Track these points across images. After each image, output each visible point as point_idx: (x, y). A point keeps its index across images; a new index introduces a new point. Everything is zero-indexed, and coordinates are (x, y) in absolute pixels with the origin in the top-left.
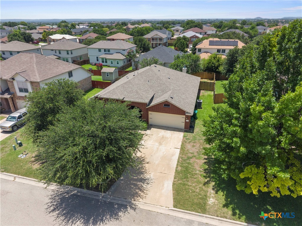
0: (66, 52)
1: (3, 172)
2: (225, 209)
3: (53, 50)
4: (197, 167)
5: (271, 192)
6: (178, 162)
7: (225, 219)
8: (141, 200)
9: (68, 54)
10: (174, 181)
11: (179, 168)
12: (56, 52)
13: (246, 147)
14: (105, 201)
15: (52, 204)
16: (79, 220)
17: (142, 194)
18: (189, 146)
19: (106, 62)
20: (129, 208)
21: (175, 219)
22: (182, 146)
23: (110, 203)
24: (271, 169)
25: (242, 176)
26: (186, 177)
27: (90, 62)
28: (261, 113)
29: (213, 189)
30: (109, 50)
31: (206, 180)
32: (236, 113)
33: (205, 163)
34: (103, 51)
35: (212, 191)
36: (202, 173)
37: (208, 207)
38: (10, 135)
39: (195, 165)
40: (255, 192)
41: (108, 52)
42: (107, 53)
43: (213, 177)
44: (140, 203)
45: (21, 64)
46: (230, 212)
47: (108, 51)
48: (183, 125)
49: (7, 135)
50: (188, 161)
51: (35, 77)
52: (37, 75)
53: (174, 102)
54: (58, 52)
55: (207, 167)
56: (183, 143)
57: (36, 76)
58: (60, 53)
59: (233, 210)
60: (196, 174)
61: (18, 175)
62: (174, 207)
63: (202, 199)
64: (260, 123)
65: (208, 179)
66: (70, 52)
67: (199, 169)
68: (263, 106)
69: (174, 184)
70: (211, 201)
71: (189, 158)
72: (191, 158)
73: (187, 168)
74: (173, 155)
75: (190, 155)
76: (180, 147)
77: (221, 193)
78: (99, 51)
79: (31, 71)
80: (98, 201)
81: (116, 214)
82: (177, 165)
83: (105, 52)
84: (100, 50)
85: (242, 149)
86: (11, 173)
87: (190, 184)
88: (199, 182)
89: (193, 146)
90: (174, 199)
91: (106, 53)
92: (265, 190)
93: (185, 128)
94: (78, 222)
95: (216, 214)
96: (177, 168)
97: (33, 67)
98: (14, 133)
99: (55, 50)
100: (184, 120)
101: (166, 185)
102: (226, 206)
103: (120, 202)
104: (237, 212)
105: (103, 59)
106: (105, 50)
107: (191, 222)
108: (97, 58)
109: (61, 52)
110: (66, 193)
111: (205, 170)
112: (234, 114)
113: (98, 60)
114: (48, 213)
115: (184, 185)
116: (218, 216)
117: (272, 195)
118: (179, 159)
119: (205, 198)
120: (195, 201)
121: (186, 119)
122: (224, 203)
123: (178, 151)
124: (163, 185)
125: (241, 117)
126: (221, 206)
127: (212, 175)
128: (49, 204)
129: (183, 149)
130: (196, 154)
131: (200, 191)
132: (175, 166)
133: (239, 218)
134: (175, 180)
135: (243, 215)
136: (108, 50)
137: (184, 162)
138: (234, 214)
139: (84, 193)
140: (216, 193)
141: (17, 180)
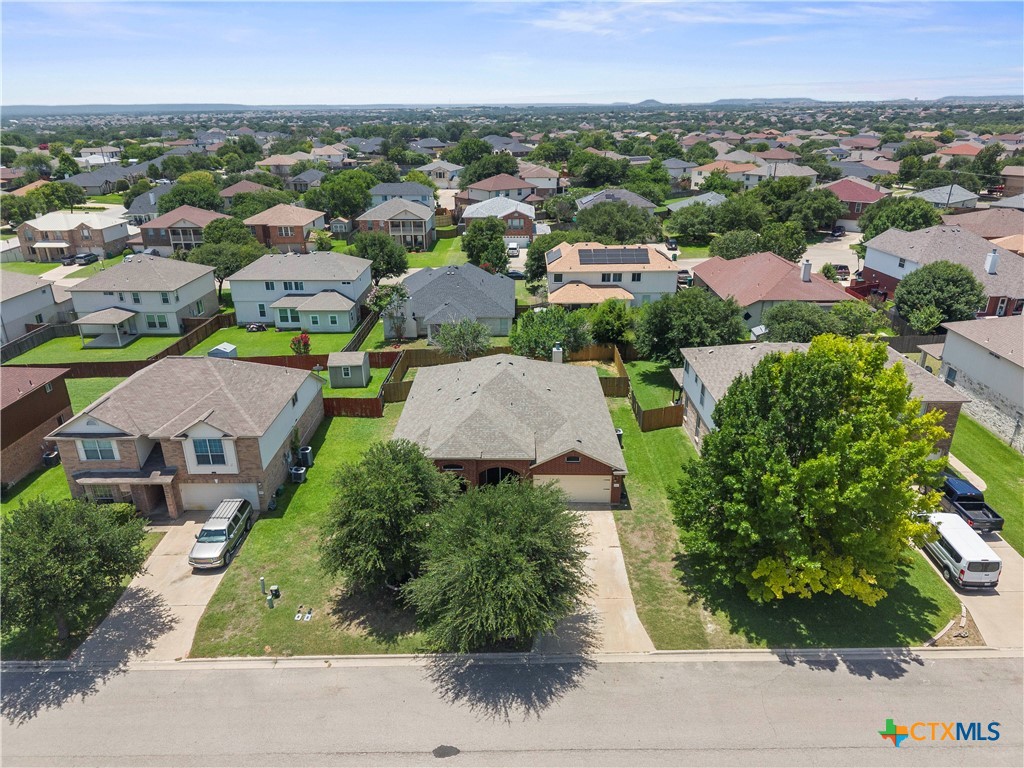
0: (159, 298)
1: (291, 655)
2: (735, 636)
3: (111, 293)
4: (666, 577)
5: (800, 593)
6: (628, 572)
7: (739, 650)
8: (597, 650)
9: (166, 301)
10: (638, 609)
11: (636, 584)
12: (122, 299)
13: (759, 533)
14: (536, 665)
15: (444, 689)
16: (513, 700)
17: (594, 641)
18: (634, 539)
19: (295, 319)
20: (584, 668)
21: (666, 665)
22: (620, 540)
23: (547, 665)
24: (796, 560)
25: (755, 575)
26: (655, 598)
27: (238, 320)
28: (777, 485)
29: (705, 609)
30: (298, 285)
31: (690, 597)
32: (738, 481)
33: (676, 566)
34: (279, 288)
35: (706, 613)
36: (678, 585)
37: (708, 638)
38: (222, 575)
39: (661, 573)
40: (779, 596)
41: (297, 288)
42: (294, 291)
43: (698, 590)
44: (596, 655)
45: (182, 392)
46: (744, 639)
47: (294, 287)
48: (606, 496)
49: (218, 578)
50: (645, 569)
51: (246, 425)
52: (246, 417)
53: (589, 450)
54: (129, 298)
55: (682, 573)
56: (620, 536)
57: (244, 421)
58: (137, 300)
59: (747, 634)
60: (669, 589)
61: (332, 654)
62: (658, 649)
63: (695, 627)
64: (779, 500)
65: (693, 595)
66: (171, 298)
67: (670, 579)
68: (778, 476)
69: (639, 614)
70: (710, 628)
71: (645, 562)
72: (649, 561)
73: (649, 581)
74: (613, 562)
75: (646, 557)
76: (618, 543)
77: (721, 614)
78: (268, 288)
79: (226, 409)
80: (524, 665)
81: (570, 680)
82: (630, 579)
83: (286, 288)
84: (269, 285)
85: (755, 537)
86: (313, 654)
87: (665, 608)
88: (679, 602)
89: (643, 537)
90: (651, 637)
91: (289, 292)
92: (792, 590)
93: (613, 500)
94: (514, 705)
95: (724, 645)
96: (631, 584)
97: (227, 399)
98: (230, 570)
99: (121, 294)
100: (608, 485)
101: (626, 618)
102: (734, 630)
103: (564, 661)
104: (753, 635)
105: (283, 311)
106: (287, 285)
107: (692, 665)
108: (262, 307)
109: (142, 297)
110: (454, 666)
111: (681, 579)
112: (734, 484)
113: (263, 314)
114: (450, 703)
115: (658, 611)
116: (728, 648)
117: (801, 597)
118: (627, 568)
119: (699, 625)
120: (686, 633)
121: (613, 483)
122: (730, 627)
123: (619, 552)
124: (623, 619)
125: (744, 487)
126: (728, 632)
127: (696, 587)
128: (440, 690)
129: (625, 545)
130: (654, 553)
131: (688, 616)
132: (627, 582)
133: (758, 644)
134: (638, 606)
135: (762, 638)
136: (296, 283)
137: (639, 572)
138: (750, 640)
139: (490, 660)
140: (714, 614)
141: (334, 664)
